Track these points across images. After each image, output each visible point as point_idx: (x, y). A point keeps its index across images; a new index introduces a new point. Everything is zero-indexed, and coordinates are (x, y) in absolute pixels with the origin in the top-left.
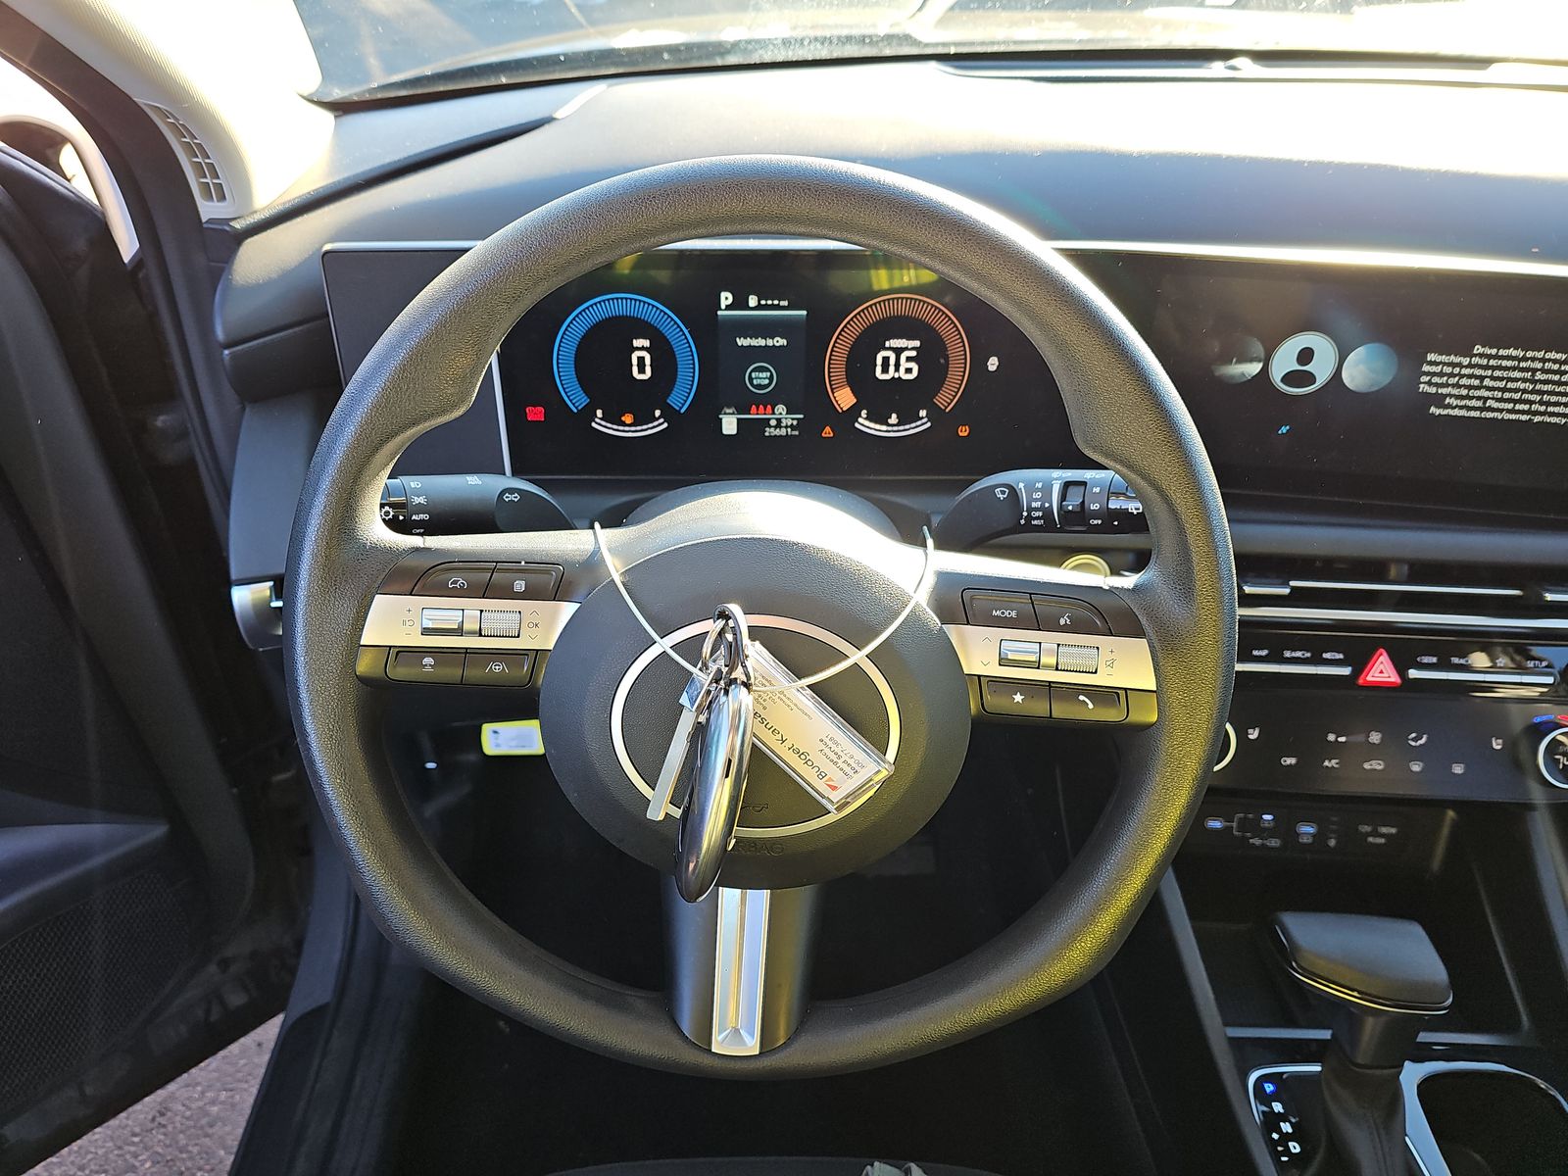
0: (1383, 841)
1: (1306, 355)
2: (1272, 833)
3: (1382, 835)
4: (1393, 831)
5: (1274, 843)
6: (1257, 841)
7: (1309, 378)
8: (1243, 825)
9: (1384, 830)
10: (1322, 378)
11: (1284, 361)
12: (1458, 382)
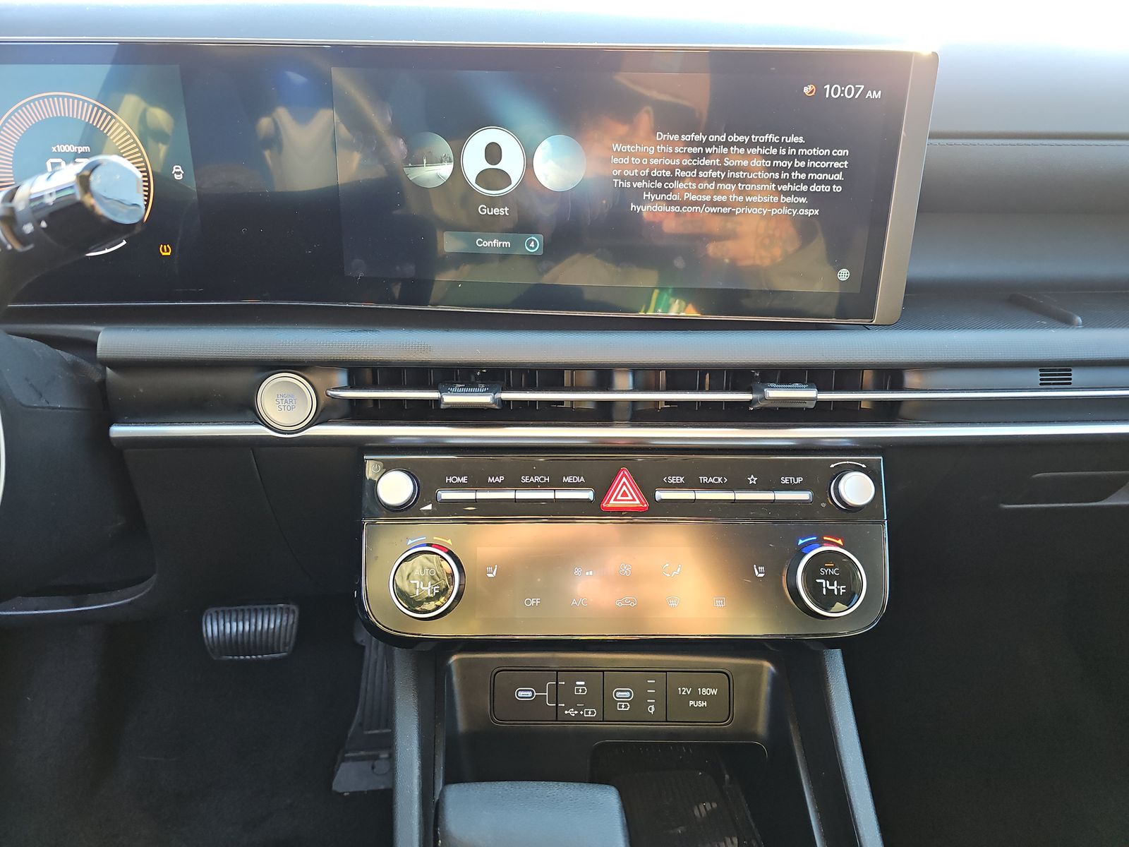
0: (703, 704)
1: (493, 152)
2: (587, 701)
3: (703, 698)
4: (714, 692)
5: (590, 713)
6: (572, 712)
7: (504, 177)
8: (556, 694)
9: (705, 691)
10: (516, 175)
11: (474, 161)
12: (649, 173)
